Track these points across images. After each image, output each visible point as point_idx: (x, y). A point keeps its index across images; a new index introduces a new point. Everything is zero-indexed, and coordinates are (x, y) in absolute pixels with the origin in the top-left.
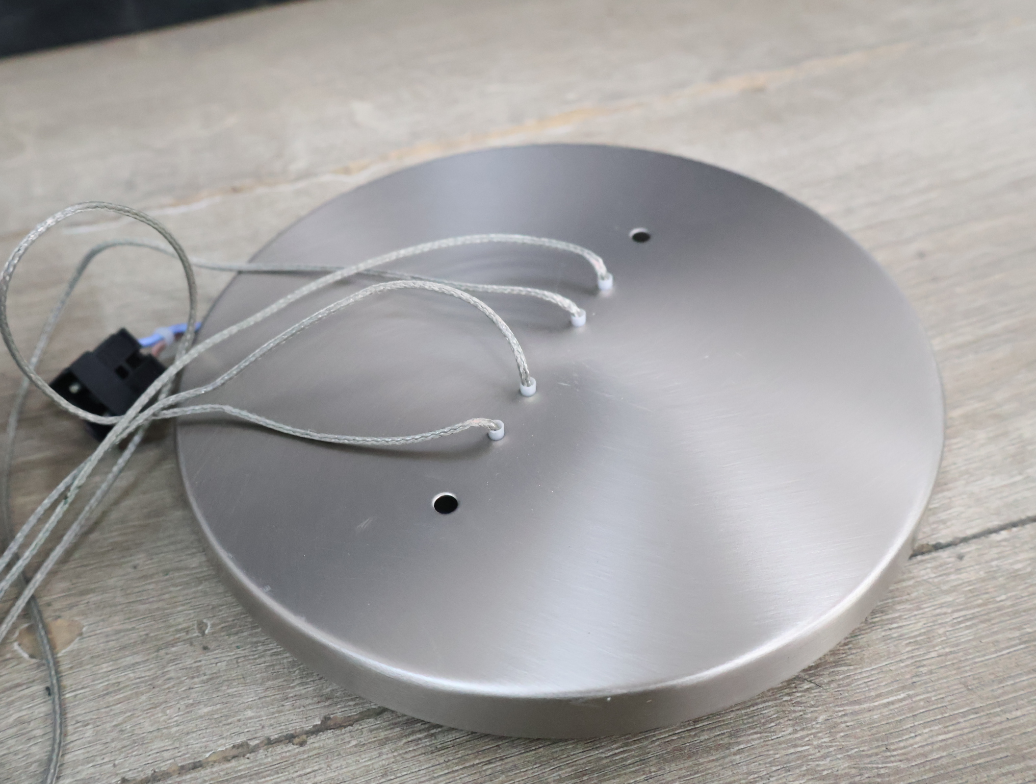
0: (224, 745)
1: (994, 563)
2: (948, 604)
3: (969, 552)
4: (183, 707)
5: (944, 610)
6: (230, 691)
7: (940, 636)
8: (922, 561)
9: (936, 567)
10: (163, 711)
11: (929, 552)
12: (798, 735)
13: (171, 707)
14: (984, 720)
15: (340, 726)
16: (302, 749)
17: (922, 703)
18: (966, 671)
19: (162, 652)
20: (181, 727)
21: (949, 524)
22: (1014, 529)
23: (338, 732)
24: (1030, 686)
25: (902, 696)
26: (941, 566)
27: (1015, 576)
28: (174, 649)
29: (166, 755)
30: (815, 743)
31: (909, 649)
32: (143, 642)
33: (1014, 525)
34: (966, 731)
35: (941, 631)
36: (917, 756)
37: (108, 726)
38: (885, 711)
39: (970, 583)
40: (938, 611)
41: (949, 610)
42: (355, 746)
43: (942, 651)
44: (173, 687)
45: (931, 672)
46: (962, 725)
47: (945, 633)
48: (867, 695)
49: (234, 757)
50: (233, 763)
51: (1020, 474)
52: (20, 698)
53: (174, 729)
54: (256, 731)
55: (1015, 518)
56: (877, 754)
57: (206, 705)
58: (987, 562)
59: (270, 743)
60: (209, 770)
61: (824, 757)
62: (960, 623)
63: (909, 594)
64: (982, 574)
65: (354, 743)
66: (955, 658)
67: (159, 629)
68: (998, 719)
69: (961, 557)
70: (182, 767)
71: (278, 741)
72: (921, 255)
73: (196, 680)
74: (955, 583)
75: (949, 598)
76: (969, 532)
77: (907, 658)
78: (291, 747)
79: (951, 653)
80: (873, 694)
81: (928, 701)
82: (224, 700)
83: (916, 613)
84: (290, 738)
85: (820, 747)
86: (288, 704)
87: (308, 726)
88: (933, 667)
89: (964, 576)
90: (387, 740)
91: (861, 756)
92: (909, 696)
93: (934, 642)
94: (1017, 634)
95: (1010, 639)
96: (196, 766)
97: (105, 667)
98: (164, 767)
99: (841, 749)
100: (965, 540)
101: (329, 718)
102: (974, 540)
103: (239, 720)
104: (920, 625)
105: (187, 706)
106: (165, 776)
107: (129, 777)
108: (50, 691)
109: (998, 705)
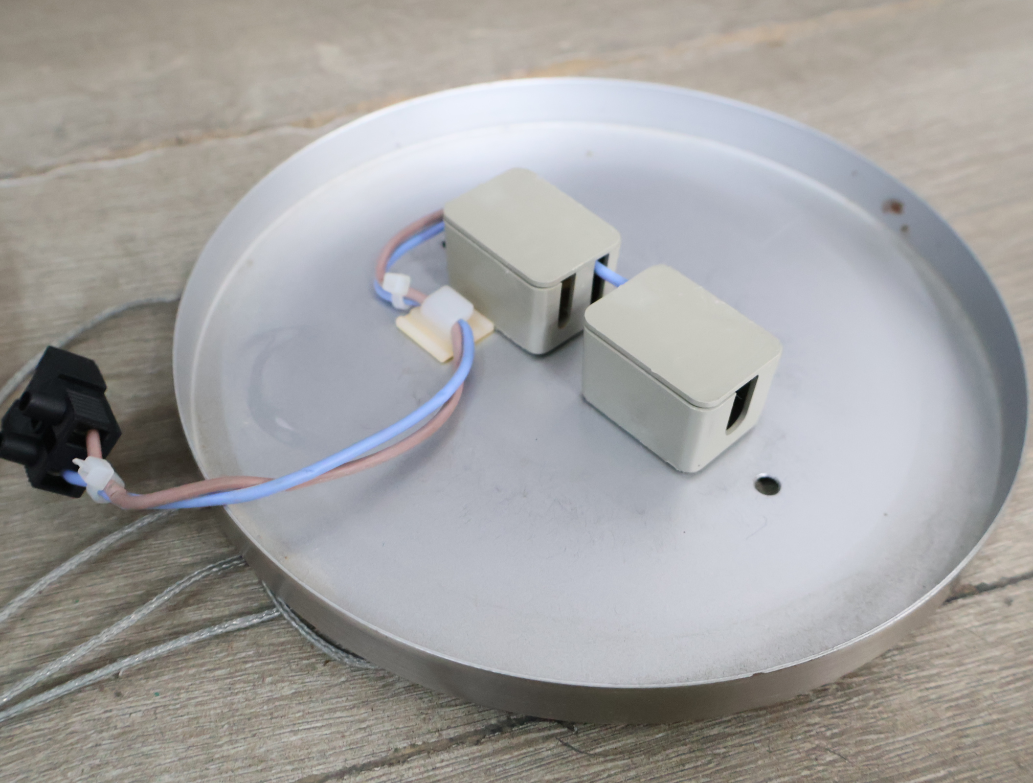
2: (996, 660)
3: (1017, 596)
4: (87, 769)
5: (990, 667)
6: (145, 749)
7: (986, 699)
8: (963, 606)
9: (981, 614)
10: (64, 774)
11: (973, 594)
13: (72, 769)
18: (1017, 744)
21: (994, 560)
25: (942, 773)
26: (986, 612)
31: (950, 714)
35: (987, 693)
39: (1020, 634)
40: (984, 668)
41: (996, 667)
43: (988, 718)
44: (77, 742)
45: (976, 744)
47: (991, 696)
48: (901, 771)
57: (115, 767)
62: (1009, 683)
63: (948, 646)
66: (1003, 728)
69: (1009, 602)
73: (105, 734)
74: (1002, 634)
75: (996, 653)
76: (1019, 572)
77: (949, 726)
79: (999, 720)
80: (908, 770)
82: (137, 761)
83: (957, 669)
88: (978, 738)
89: (1012, 625)
93: (979, 707)
100: (1014, 581)
102: (1024, 582)
104: (962, 685)
105: (92, 768)
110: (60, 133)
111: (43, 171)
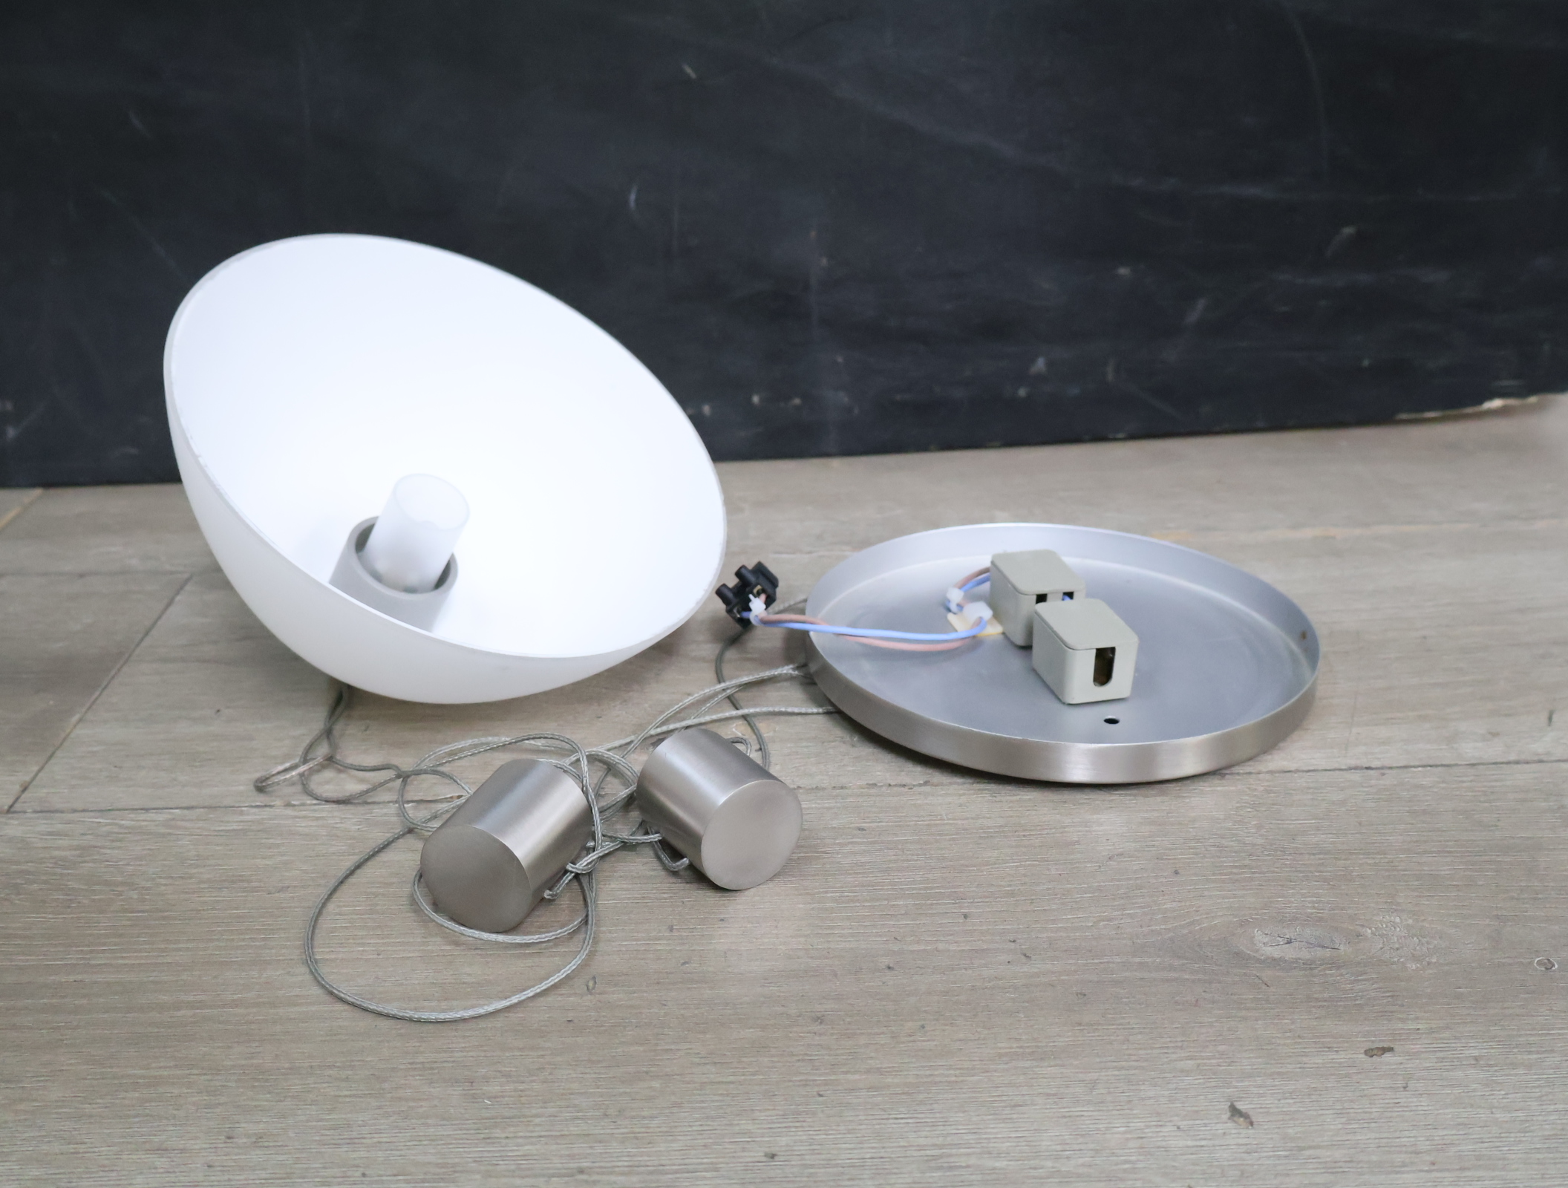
0: (862, 783)
1: (1407, 780)
2: (1364, 792)
4: (837, 766)
6: (866, 764)
7: (1351, 803)
8: (1354, 772)
11: (1362, 770)
12: (1235, 827)
13: (830, 765)
15: (936, 785)
16: (911, 790)
17: (1326, 826)
20: (835, 773)
22: (1429, 768)
23: (934, 787)
25: (1313, 822)
26: (1367, 776)
27: (1420, 787)
29: (825, 782)
30: (1246, 831)
31: (1327, 805)
33: (1430, 766)
34: (1350, 840)
35: (1353, 801)
36: (1312, 844)
39: (1384, 785)
42: (944, 794)
43: (1351, 809)
44: (832, 758)
49: (867, 788)
50: (866, 790)
53: (830, 773)
54: (882, 780)
55: (1431, 763)
56: (1285, 840)
57: (851, 767)
58: (1401, 778)
59: (890, 786)
60: (850, 791)
61: (1249, 837)
63: (1337, 784)
64: (1395, 783)
66: (1357, 813)
68: (1375, 838)
69: (1383, 774)
70: (834, 787)
71: (896, 785)
72: (1425, 637)
73: (846, 757)
74: (1373, 784)
75: (1366, 790)
76: (1395, 765)
77: (1325, 809)
78: (903, 789)
80: (1293, 818)
82: (863, 767)
83: (1339, 792)
84: (904, 786)
85: (1248, 833)
86: (903, 773)
87: (916, 783)
89: (1381, 782)
90: (964, 794)
91: (1274, 839)
93: (1346, 805)
94: (1407, 809)
98: (823, 786)
99: (1262, 835)
100: (1391, 768)
101: (929, 782)
102: (1397, 769)
103: (872, 775)
104: (1339, 797)
106: (824, 789)
107: (802, 786)
108: (761, 749)
109: (1379, 833)
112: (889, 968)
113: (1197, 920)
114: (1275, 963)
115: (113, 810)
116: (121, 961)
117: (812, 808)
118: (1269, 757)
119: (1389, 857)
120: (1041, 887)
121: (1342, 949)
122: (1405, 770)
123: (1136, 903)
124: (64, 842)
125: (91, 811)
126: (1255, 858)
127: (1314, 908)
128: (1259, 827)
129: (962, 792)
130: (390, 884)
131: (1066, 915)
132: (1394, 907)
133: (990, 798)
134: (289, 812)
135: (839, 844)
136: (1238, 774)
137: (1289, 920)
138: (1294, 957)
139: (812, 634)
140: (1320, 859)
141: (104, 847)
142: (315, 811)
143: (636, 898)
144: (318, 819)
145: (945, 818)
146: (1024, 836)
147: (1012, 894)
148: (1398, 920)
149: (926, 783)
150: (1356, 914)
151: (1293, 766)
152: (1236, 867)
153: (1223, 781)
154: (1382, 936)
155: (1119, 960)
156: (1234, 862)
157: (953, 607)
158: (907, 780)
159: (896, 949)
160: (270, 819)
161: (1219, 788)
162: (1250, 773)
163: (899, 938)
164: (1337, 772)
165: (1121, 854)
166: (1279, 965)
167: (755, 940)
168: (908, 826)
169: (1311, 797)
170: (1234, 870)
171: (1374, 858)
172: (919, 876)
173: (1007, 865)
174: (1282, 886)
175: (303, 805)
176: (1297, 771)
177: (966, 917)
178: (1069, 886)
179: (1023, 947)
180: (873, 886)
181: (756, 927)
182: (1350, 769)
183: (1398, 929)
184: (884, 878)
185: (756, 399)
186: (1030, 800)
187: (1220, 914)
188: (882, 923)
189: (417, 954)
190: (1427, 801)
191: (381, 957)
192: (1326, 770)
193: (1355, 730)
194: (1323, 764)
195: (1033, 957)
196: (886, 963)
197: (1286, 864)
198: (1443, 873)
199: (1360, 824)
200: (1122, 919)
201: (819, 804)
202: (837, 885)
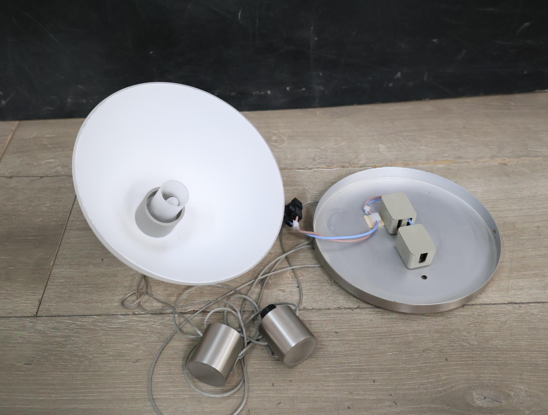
0: (335, 307)
1: (528, 310)
2: (513, 317)
3: (522, 306)
6: (337, 296)
7: (509, 323)
8: (510, 305)
11: (513, 304)
12: (467, 335)
13: (323, 296)
14: (513, 342)
15: (362, 309)
16: (353, 311)
17: (499, 335)
18: (512, 331)
19: (322, 284)
20: (326, 301)
22: (537, 304)
23: (361, 310)
24: (526, 338)
25: (495, 333)
26: (514, 308)
27: (533, 314)
28: (324, 284)
29: (322, 305)
30: (471, 337)
31: (500, 324)
32: (317, 281)
33: (537, 303)
34: (507, 343)
35: (509, 322)
36: (494, 345)
37: (310, 297)
38: (490, 335)
39: (520, 313)
40: (510, 317)
42: (365, 313)
43: (508, 326)
44: (324, 292)
45: (503, 330)
46: (507, 342)
47: (510, 322)
48: (486, 331)
49: (337, 309)
50: (337, 310)
51: (544, 291)
52: (290, 286)
53: (324, 301)
54: (342, 305)
55: (538, 301)
56: (485, 343)
57: (331, 297)
58: (527, 309)
59: (345, 308)
60: (331, 311)
61: (472, 341)
62: (514, 321)
63: (504, 312)
64: (524, 312)
65: (364, 313)
66: (510, 328)
67: (321, 279)
68: (516, 343)
69: (520, 307)
70: (326, 309)
72: (538, 227)
73: (329, 291)
74: (517, 312)
75: (514, 315)
76: (524, 302)
77: (499, 326)
78: (350, 310)
79: (510, 327)
80: (488, 331)
81: (501, 335)
82: (336, 297)
83: (504, 316)
84: (350, 308)
85: (472, 338)
86: (350, 301)
87: (354, 307)
88: (504, 329)
89: (519, 311)
91: (481, 342)
92: (496, 333)
93: (506, 324)
94: (528, 327)
95: (526, 327)
96: (329, 309)
97: (309, 284)
98: (322, 308)
99: (476, 340)
100: (523, 303)
101: (359, 307)
102: (525, 304)
103: (339, 302)
104: (504, 319)
105: (327, 296)
106: (322, 309)
107: (314, 308)
108: (299, 286)
109: (517, 340)
110: (314, 159)
111: (310, 169)
112: (349, 408)
113: (454, 386)
114: (480, 409)
115: (73, 316)
116: (87, 398)
117: (318, 320)
118: (480, 296)
119: (521, 353)
120: (400, 366)
121: (503, 402)
122: (528, 305)
123: (433, 376)
124: (58, 334)
125: (66, 316)
126: (474, 352)
127: (494, 380)
128: (476, 335)
129: (371, 313)
130: (174, 359)
131: (409, 381)
132: (522, 381)
133: (381, 316)
134: (135, 318)
135: (329, 340)
136: (469, 305)
137: (486, 387)
138: (487, 406)
139: (316, 239)
140: (497, 354)
141: (72, 336)
142: (144, 317)
143: (260, 368)
144: (146, 322)
145: (366, 327)
146: (394, 338)
147: (389, 370)
148: (523, 387)
149: (358, 308)
150: (508, 384)
151: (488, 301)
152: (467, 357)
153: (463, 309)
154: (517, 396)
155: (427, 406)
156: (467, 354)
157: (366, 212)
158: (351, 305)
159: (351, 398)
160: (129, 322)
161: (462, 313)
162: (473, 305)
163: (351, 392)
164: (504, 305)
165: (427, 349)
166: (481, 410)
167: (302, 392)
168: (352, 331)
169: (494, 319)
170: (467, 359)
171: (515, 354)
172: (357, 359)
173: (388, 354)
174: (483, 368)
175: (139, 314)
176: (489, 304)
177: (374, 382)
178: (409, 366)
179: (394, 398)
180: (342, 364)
181: (302, 385)
182: (508, 303)
183: (523, 393)
184: (345, 359)
185: (288, 88)
186: (395, 318)
187: (461, 382)
188: (345, 384)
189: (187, 397)
190: (535, 322)
191: (175, 397)
192: (500, 304)
193: (511, 281)
194: (499, 300)
195: (398, 404)
196: (348, 405)
197: (485, 356)
198: (539, 362)
199: (511, 334)
200: (428, 384)
201: (321, 318)
202: (329, 363)
